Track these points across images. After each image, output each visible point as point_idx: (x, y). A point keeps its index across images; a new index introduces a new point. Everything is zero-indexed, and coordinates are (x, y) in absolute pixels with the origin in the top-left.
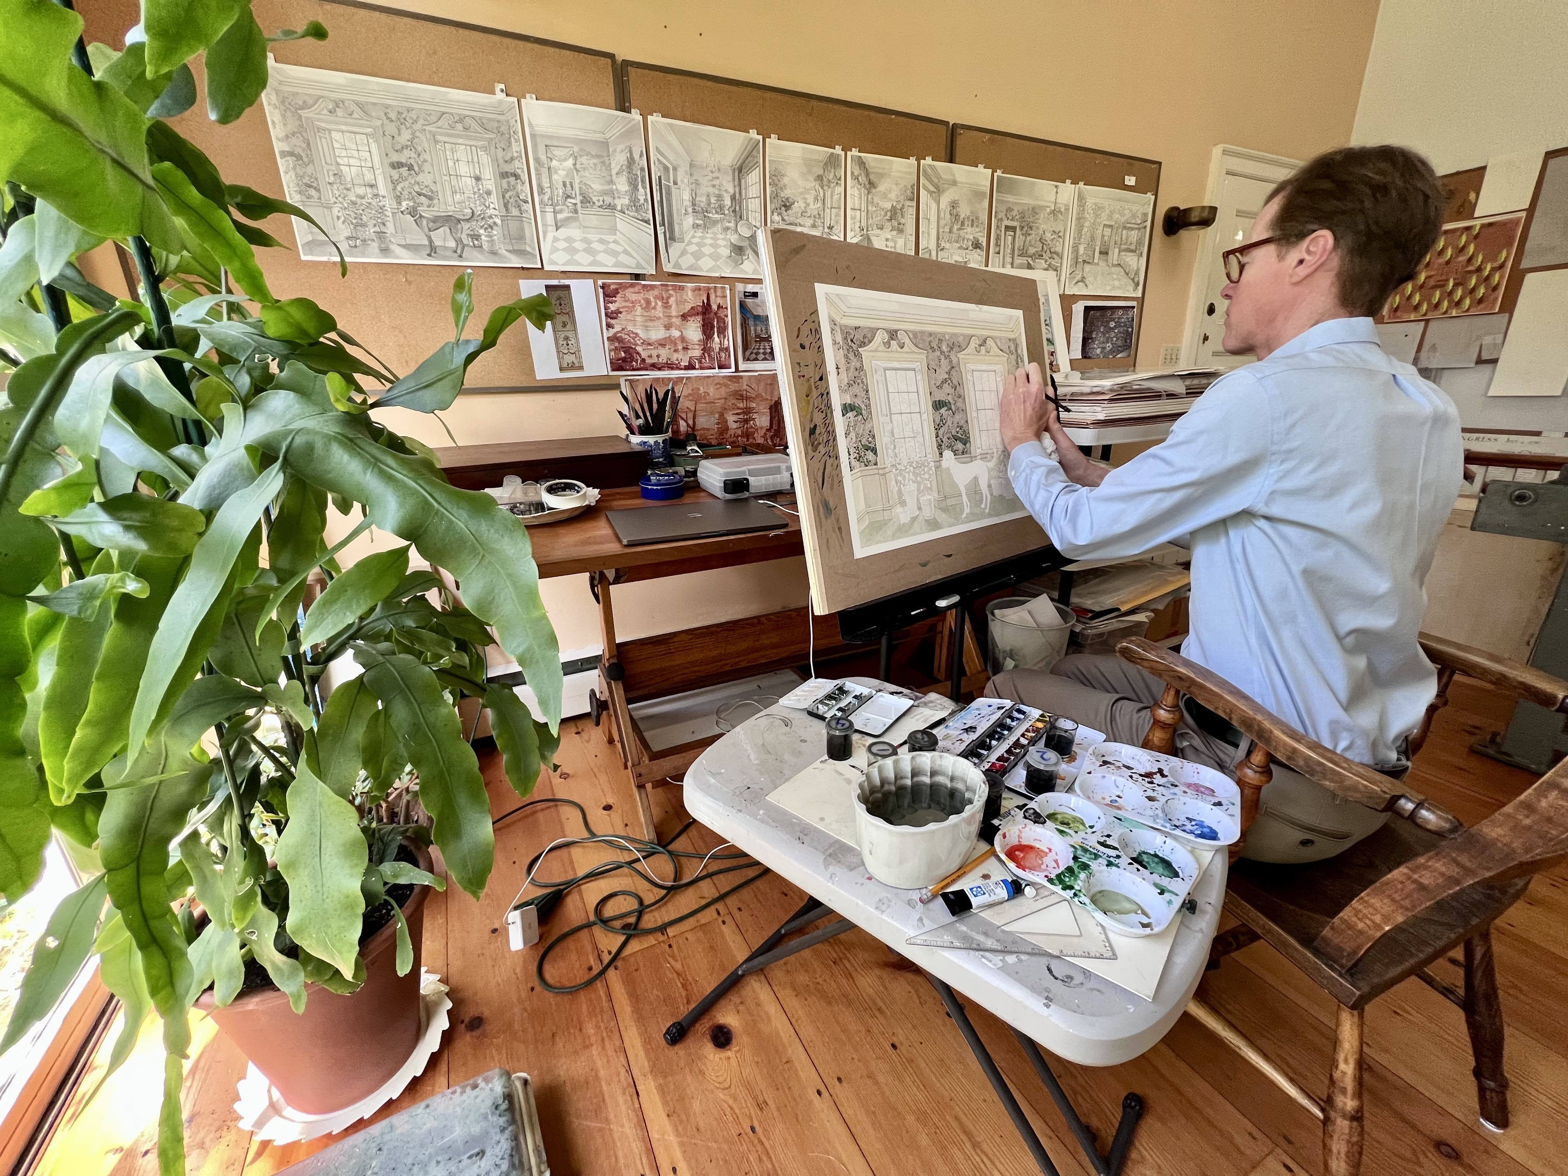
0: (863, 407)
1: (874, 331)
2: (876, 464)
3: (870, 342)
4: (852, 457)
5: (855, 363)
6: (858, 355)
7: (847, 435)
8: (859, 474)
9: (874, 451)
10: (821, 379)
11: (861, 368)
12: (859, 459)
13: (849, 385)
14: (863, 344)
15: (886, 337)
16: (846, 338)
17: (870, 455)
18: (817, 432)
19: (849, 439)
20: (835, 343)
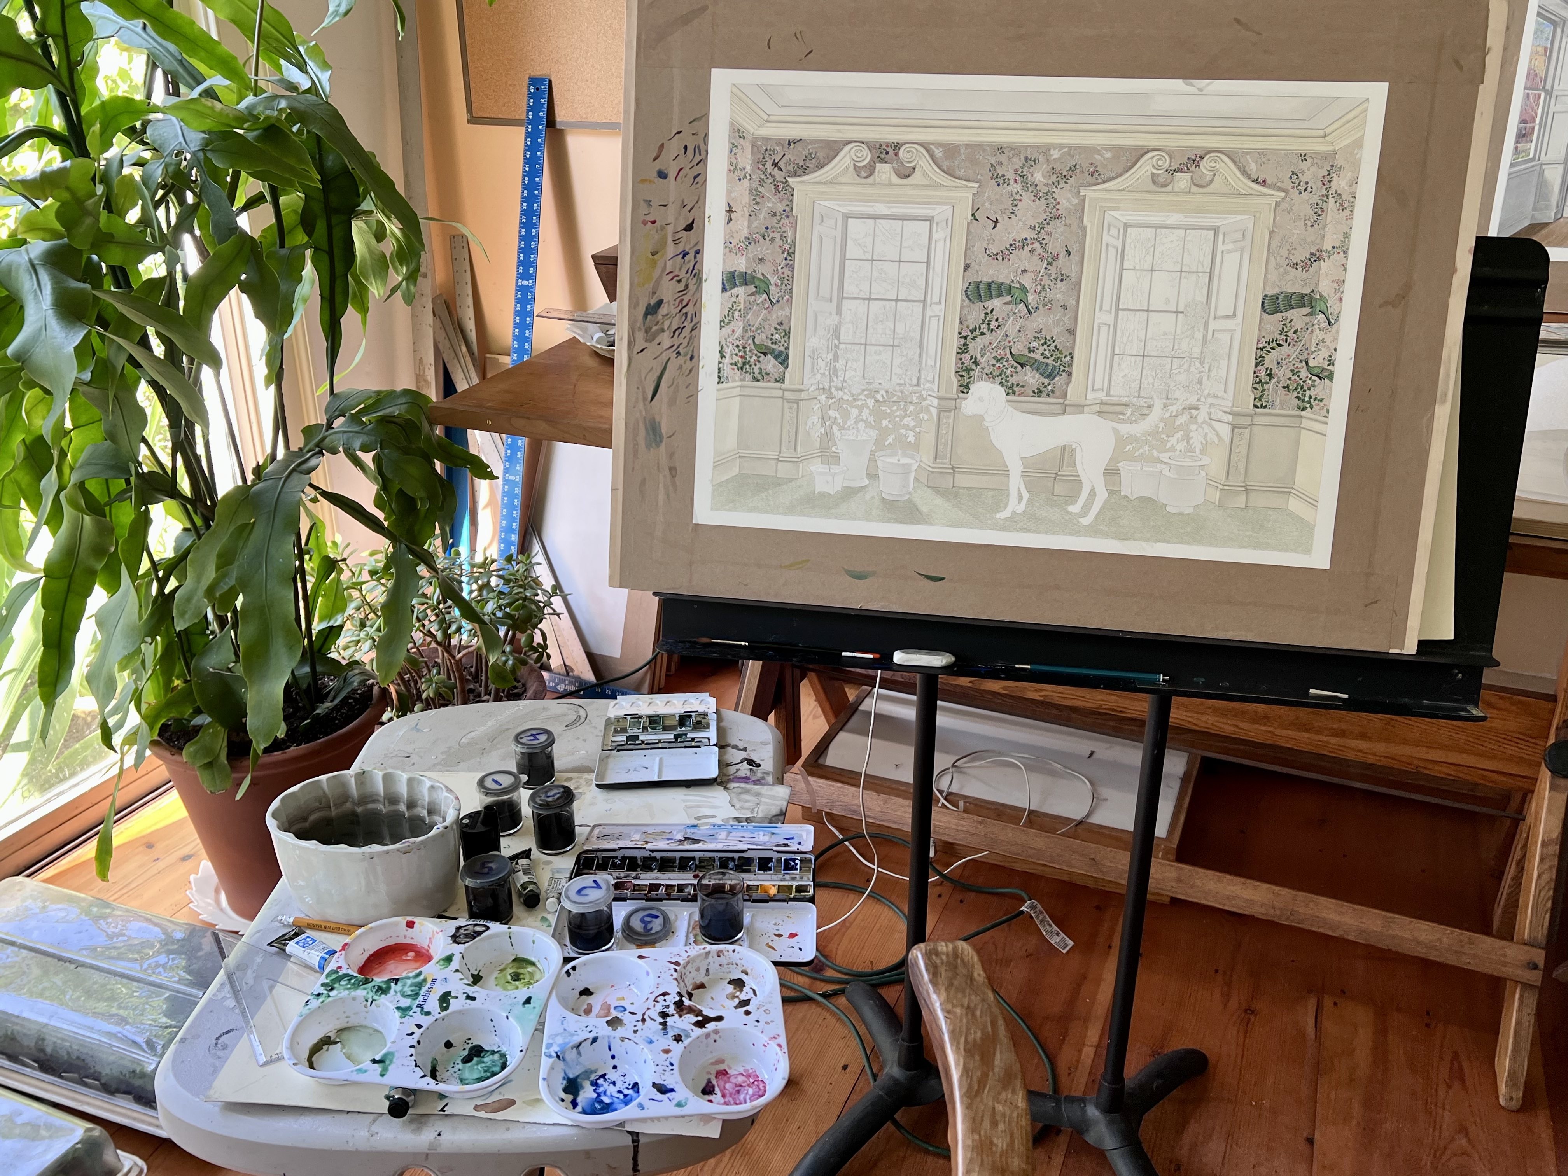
0: (773, 279)
1: (833, 148)
2: (781, 380)
3: (820, 166)
4: (727, 361)
5: (773, 202)
6: (784, 191)
7: (723, 324)
8: (737, 391)
9: (783, 358)
10: (689, 228)
11: (788, 213)
12: (742, 366)
13: (749, 240)
14: (802, 170)
15: (866, 156)
16: (762, 161)
17: (770, 364)
18: (663, 310)
19: (727, 330)
20: (733, 168)
